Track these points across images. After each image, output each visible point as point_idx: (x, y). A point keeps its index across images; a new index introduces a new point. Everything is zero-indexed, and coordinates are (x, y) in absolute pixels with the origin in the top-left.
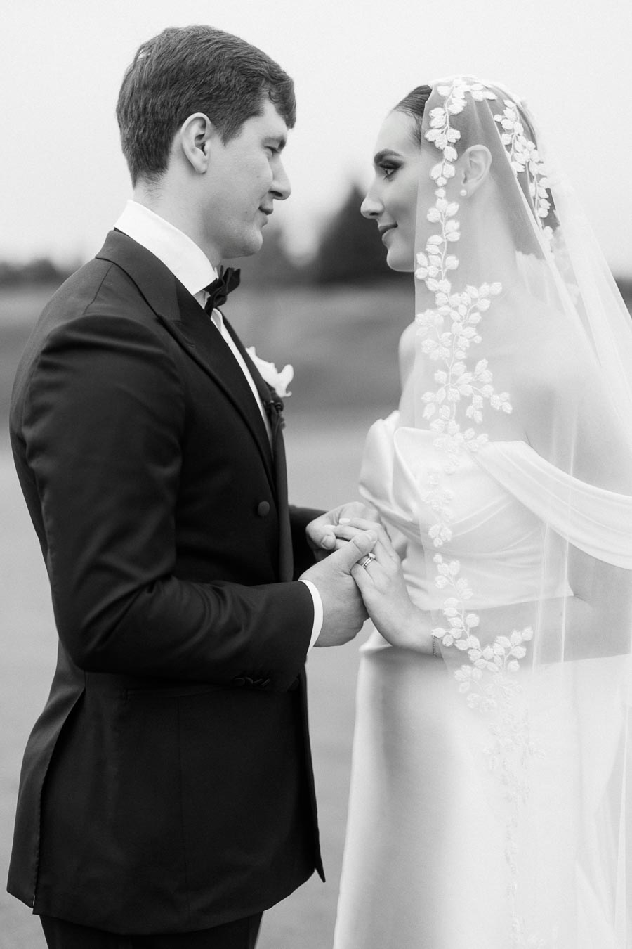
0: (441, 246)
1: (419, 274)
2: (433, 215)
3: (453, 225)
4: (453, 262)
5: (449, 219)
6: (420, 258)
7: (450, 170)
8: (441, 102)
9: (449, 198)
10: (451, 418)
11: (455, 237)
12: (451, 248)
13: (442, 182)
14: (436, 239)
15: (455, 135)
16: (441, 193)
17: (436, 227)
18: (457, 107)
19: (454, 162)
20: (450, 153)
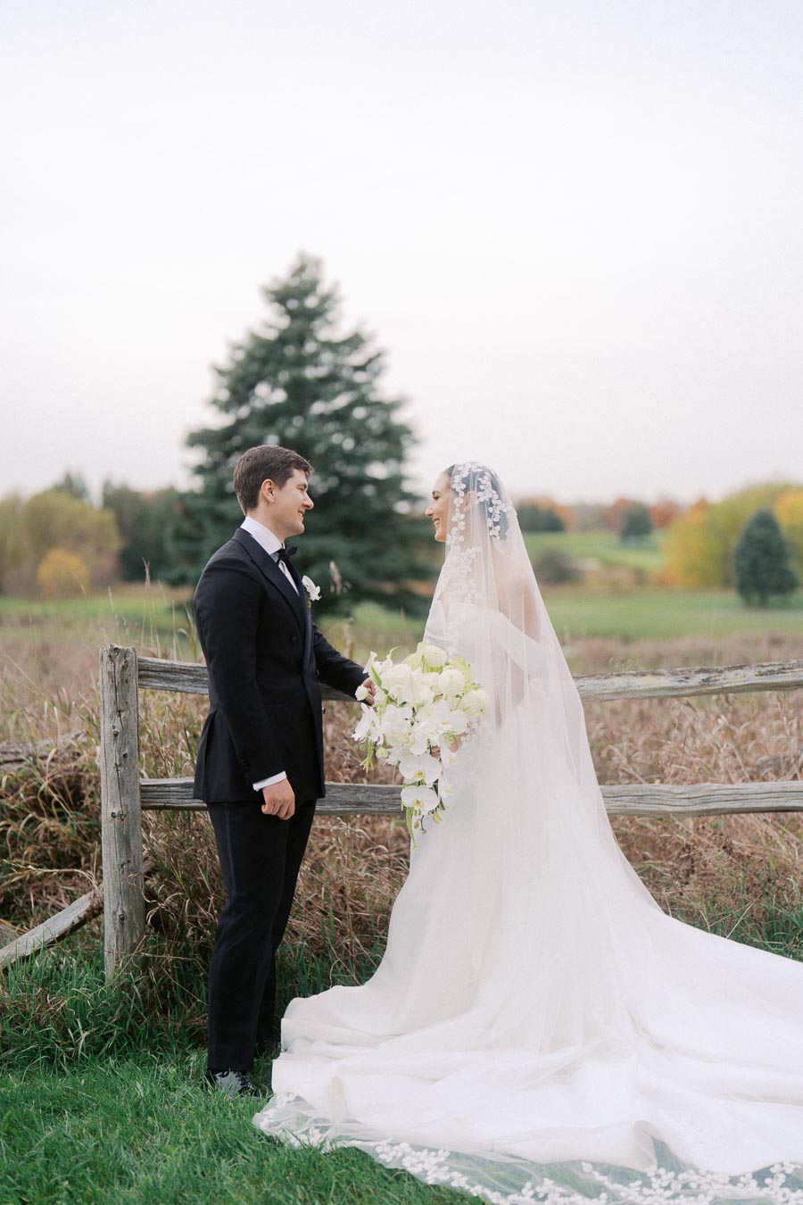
0: (457, 532)
1: (448, 543)
2: (454, 519)
3: (463, 523)
4: (462, 539)
5: (461, 521)
6: (448, 536)
7: (462, 501)
8: (459, 472)
9: (461, 512)
11: (463, 528)
12: (462, 533)
13: (458, 505)
14: (455, 529)
15: (464, 486)
16: (457, 510)
17: (455, 524)
18: (465, 475)
19: (463, 498)
20: (462, 494)
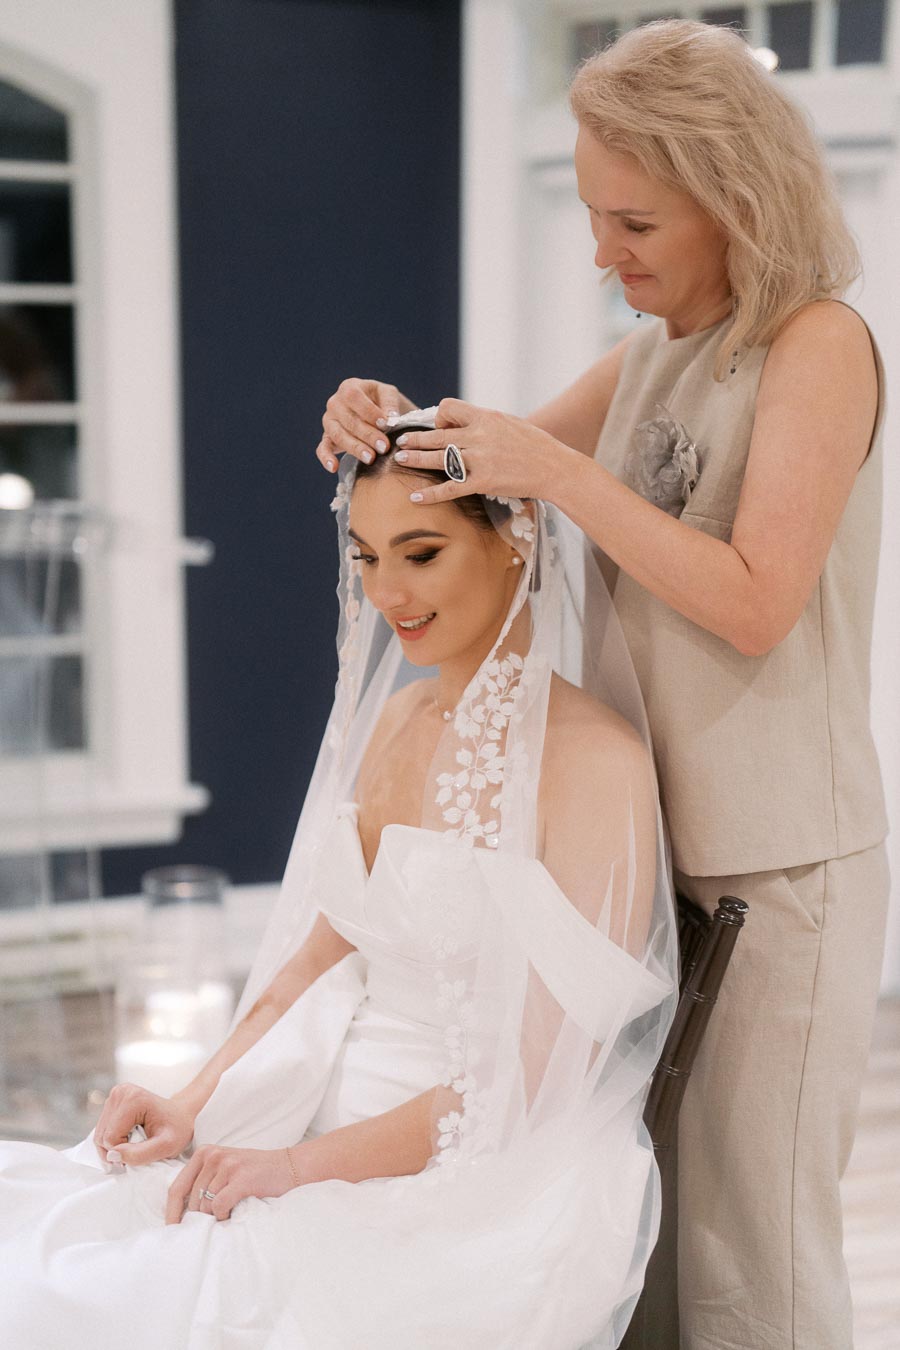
10: (470, 807)
